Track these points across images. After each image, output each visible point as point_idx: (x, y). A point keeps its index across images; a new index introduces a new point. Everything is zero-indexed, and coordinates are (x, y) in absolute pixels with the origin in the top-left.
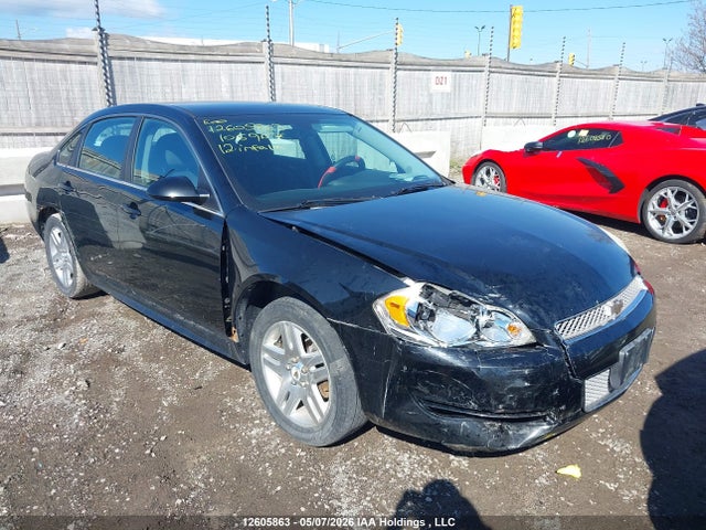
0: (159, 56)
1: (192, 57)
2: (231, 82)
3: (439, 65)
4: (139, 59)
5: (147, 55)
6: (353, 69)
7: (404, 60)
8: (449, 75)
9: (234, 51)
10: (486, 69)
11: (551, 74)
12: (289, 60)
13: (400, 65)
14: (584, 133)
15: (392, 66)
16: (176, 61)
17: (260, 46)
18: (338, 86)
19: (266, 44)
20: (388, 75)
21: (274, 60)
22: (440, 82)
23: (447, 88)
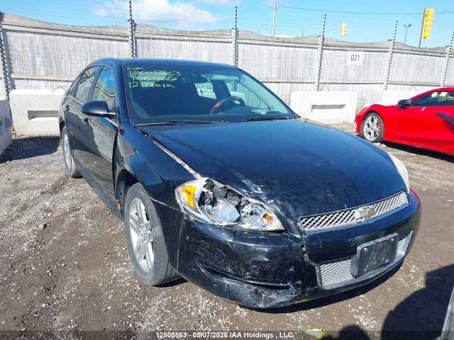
0: (165, 37)
1: (186, 38)
2: (210, 54)
3: (354, 47)
4: (154, 39)
5: (158, 37)
6: (292, 49)
7: (329, 43)
8: (361, 54)
9: (213, 35)
10: (390, 50)
11: (442, 54)
12: (249, 42)
13: (325, 46)
14: (444, 94)
15: (320, 46)
16: (176, 40)
17: (230, 32)
18: (281, 59)
19: (234, 31)
20: (317, 53)
21: (238, 41)
22: (353, 58)
23: (359, 62)
